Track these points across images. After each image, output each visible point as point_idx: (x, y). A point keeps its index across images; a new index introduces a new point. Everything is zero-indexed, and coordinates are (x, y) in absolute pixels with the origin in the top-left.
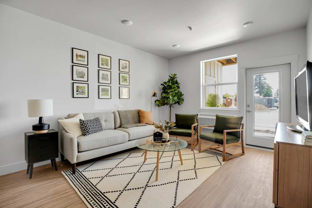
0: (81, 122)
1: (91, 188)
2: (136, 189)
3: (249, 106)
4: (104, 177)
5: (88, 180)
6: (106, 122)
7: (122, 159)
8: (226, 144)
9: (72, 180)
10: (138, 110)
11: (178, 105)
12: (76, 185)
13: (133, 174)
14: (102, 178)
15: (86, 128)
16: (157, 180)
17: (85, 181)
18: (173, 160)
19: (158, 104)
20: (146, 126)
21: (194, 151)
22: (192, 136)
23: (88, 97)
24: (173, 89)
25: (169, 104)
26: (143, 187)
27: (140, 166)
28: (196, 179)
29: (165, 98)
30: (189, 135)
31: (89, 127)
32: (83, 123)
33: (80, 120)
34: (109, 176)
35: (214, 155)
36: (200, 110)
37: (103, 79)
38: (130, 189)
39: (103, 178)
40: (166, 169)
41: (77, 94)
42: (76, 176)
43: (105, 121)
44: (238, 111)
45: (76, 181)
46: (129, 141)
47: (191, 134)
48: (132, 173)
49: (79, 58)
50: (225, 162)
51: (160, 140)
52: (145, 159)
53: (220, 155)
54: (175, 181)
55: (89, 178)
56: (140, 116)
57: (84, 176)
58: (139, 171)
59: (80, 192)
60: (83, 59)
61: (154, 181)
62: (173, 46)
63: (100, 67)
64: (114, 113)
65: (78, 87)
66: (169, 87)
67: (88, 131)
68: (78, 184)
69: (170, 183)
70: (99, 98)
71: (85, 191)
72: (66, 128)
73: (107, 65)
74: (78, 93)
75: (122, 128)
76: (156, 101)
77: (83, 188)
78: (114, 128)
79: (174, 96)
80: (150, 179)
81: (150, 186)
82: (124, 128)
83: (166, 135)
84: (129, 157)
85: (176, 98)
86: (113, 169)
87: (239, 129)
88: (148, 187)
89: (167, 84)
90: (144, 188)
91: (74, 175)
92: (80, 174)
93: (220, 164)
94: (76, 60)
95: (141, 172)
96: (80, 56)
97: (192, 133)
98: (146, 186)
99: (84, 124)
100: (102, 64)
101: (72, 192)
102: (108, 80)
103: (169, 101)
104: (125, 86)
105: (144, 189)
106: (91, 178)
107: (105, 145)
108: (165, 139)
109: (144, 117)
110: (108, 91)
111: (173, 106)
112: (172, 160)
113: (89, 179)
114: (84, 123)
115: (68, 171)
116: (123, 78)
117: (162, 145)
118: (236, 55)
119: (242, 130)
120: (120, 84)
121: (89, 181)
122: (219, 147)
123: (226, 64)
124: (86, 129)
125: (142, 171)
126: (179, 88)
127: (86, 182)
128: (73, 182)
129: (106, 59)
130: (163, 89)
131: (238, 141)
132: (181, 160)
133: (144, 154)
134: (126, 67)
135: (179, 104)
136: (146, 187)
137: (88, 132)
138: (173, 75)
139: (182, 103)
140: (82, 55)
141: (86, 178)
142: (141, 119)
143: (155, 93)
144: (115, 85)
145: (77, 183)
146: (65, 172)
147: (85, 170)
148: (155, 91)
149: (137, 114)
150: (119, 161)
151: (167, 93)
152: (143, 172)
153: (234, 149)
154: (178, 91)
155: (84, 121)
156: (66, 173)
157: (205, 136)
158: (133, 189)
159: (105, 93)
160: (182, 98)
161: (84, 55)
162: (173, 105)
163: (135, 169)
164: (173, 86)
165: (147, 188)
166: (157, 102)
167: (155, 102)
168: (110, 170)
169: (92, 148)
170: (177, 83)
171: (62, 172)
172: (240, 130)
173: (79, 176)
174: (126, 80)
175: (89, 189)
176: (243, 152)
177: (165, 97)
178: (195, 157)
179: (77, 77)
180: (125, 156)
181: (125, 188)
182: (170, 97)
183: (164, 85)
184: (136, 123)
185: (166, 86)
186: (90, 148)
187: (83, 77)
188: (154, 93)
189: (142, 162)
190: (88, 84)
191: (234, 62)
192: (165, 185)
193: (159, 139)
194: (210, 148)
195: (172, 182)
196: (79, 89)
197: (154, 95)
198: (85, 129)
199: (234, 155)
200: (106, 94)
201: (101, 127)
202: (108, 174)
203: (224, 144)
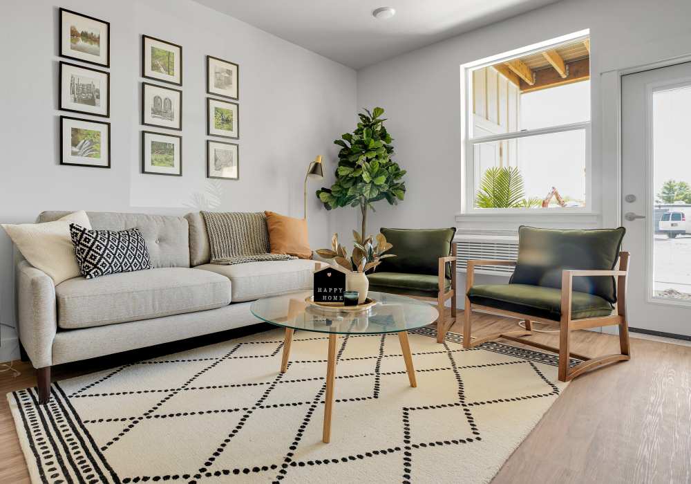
0: (75, 235)
1: (85, 458)
2: (246, 471)
3: (631, 199)
4: (141, 418)
5: (82, 427)
6: (164, 245)
7: (211, 363)
8: (572, 319)
9: (29, 424)
10: (266, 213)
11: (388, 203)
12: (36, 443)
13: (242, 414)
14: (131, 422)
15: (91, 252)
16: (326, 440)
17: (71, 431)
18: (381, 372)
19: (324, 200)
20: (289, 261)
21: (447, 343)
22: (440, 294)
23: (109, 167)
24: (374, 154)
25: (360, 200)
26: (274, 467)
27: (267, 387)
28: (475, 441)
29: (348, 181)
30: (431, 292)
31: (101, 252)
32: (81, 237)
33: (72, 226)
34: (157, 416)
35: (521, 360)
36: (458, 219)
37: (155, 112)
38: (226, 472)
39: (136, 422)
40: (358, 399)
41: (74, 154)
42: (49, 413)
43: (161, 240)
44: (593, 216)
45: (41, 427)
46: (232, 303)
47: (436, 286)
48: (236, 410)
49: (81, 43)
50: (567, 384)
51: (335, 298)
52: (286, 364)
53: (543, 358)
54: (398, 449)
55: (86, 422)
56: (272, 230)
57: (74, 412)
58: (262, 404)
59: (41, 471)
60: (95, 46)
61: (318, 444)
62: (376, 13)
63: (146, 74)
64: (189, 218)
65: (75, 131)
66: (358, 147)
67: (95, 262)
68: (46, 439)
69: (376, 453)
70: (143, 172)
71: (59, 470)
72: (26, 252)
73: (169, 70)
74: (75, 149)
75: (212, 263)
76: (318, 193)
77: (58, 454)
78: (188, 263)
79: (376, 176)
80: (300, 435)
81: (302, 464)
82: (218, 263)
83: (358, 282)
84: (232, 356)
85: (381, 180)
86: (175, 391)
87: (612, 269)
88: (294, 464)
89: (356, 138)
90: (280, 468)
91: (42, 407)
92: (62, 406)
93: (551, 390)
94: (72, 48)
95: (268, 407)
96: (85, 36)
97: (440, 286)
98: (288, 460)
99: (85, 240)
100: (154, 67)
101: (14, 470)
102: (172, 118)
103: (361, 189)
104: (225, 140)
105: (277, 472)
106: (93, 422)
107: (150, 313)
108: (356, 293)
109: (283, 236)
110: (171, 151)
111: (371, 207)
112: (377, 370)
113: (86, 425)
114: (85, 235)
115: (28, 394)
116: (219, 115)
117: (343, 313)
118: (586, 32)
119: (622, 273)
120: (208, 134)
121: (86, 432)
122: (529, 333)
123: (535, 85)
124: (91, 258)
125: (271, 404)
126: (390, 150)
127: (74, 436)
128: (32, 430)
129: (166, 52)
130: (340, 156)
131: (608, 312)
132: (410, 370)
133: (282, 350)
134: (229, 83)
135: (391, 201)
136: (285, 466)
137: (95, 266)
138: (371, 113)
139: (401, 199)
140: (89, 32)
141: (77, 418)
142: (275, 239)
143: (317, 164)
144: (194, 134)
145: (44, 435)
146: (18, 394)
147: (84, 393)
148: (318, 157)
149: (260, 223)
150: (199, 366)
151: (353, 165)
152: (275, 406)
153: (582, 341)
154: (387, 160)
155: (83, 232)
156: (18, 400)
157: (490, 294)
158: (236, 472)
159: (163, 157)
160: (400, 181)
161: (96, 34)
162: (371, 203)
163: (250, 397)
164: (373, 144)
165: (289, 469)
166: (324, 196)
167: (318, 197)
168: (164, 395)
169: (107, 320)
170: (384, 135)
171: (10, 398)
172: (616, 273)
173: (60, 410)
174: (228, 121)
175: (76, 462)
176: (625, 352)
177: (347, 179)
178: (454, 364)
179: (75, 100)
180: (219, 351)
181: (208, 464)
182: (363, 176)
183: (345, 145)
184: (257, 252)
185: (349, 146)
186: (99, 321)
187: (91, 102)
188: (313, 165)
189: (275, 374)
190: (109, 124)
191: (560, 76)
192: (358, 459)
193: (332, 294)
194: (501, 336)
195: (384, 452)
196: (80, 137)
197: (316, 169)
198: (86, 256)
199: (594, 360)
200: (167, 160)
201: (145, 255)
202: (155, 408)
203: (562, 319)
